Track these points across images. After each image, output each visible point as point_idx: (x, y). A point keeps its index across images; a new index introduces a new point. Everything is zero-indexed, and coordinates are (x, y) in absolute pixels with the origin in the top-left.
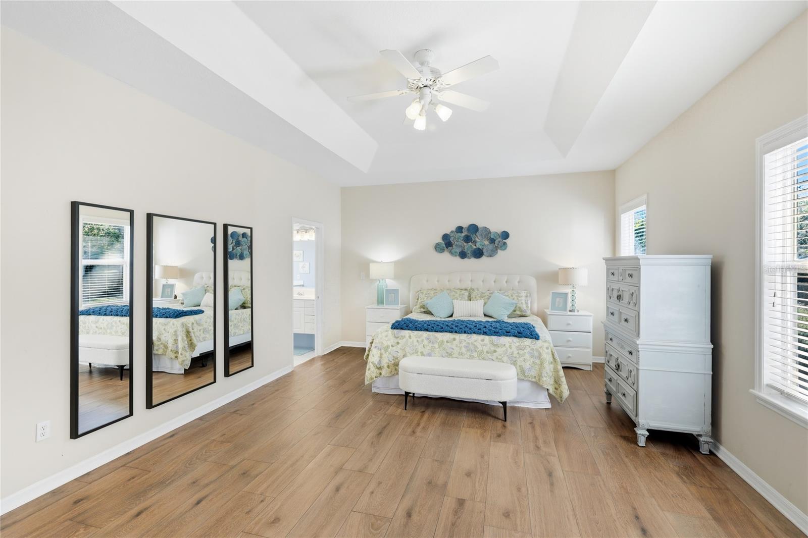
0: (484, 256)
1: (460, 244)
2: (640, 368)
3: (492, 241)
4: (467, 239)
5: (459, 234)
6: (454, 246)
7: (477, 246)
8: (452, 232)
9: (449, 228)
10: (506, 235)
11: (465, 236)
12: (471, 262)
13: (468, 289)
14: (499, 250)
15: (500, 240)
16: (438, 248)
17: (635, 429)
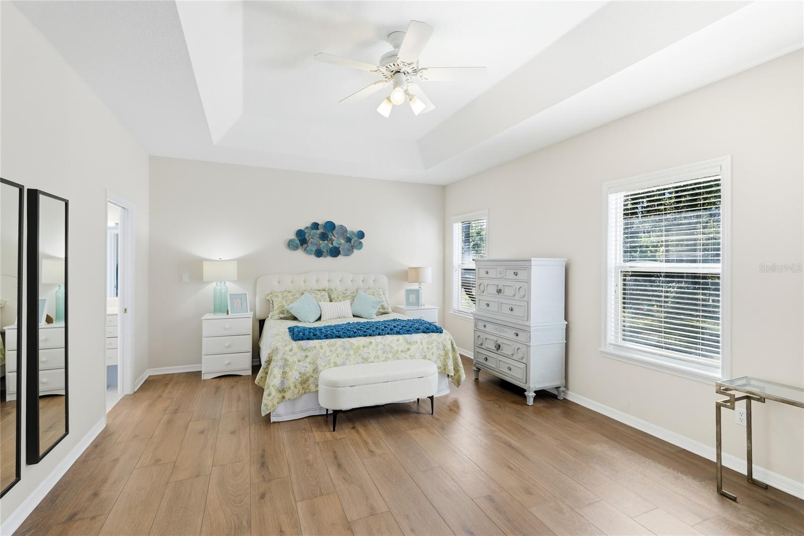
0: (340, 255)
1: (315, 241)
2: (532, 345)
3: (349, 240)
4: (324, 237)
5: (315, 231)
6: (309, 244)
7: (334, 244)
8: (307, 228)
9: (304, 223)
10: (361, 235)
11: (321, 233)
12: (327, 261)
13: (327, 289)
14: (354, 250)
15: (355, 240)
16: (291, 245)
17: (525, 393)
